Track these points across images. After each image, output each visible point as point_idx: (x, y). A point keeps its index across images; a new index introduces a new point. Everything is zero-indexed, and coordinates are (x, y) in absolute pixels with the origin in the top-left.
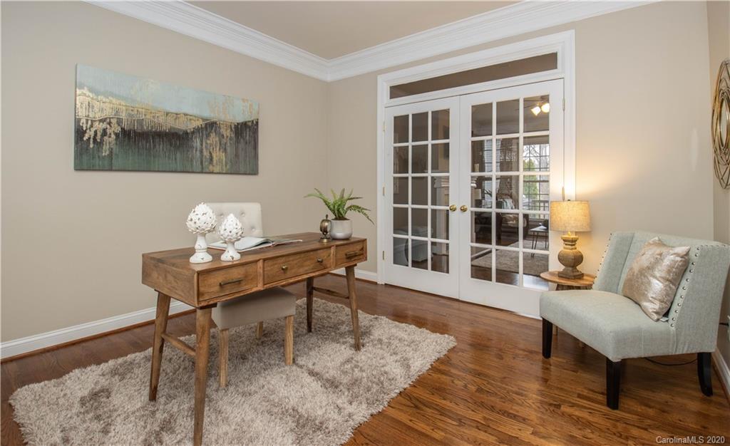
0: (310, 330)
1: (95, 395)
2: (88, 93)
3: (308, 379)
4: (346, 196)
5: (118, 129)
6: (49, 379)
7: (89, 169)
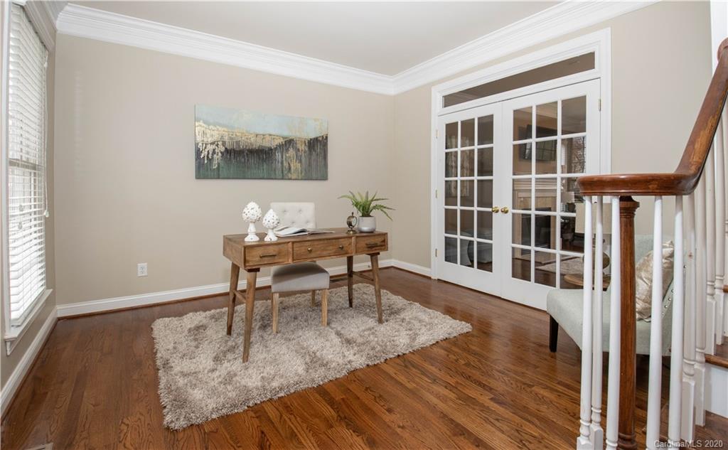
0: (351, 305)
1: (198, 328)
2: (203, 125)
3: (333, 336)
4: (370, 199)
5: (223, 149)
6: (175, 317)
7: (204, 178)
